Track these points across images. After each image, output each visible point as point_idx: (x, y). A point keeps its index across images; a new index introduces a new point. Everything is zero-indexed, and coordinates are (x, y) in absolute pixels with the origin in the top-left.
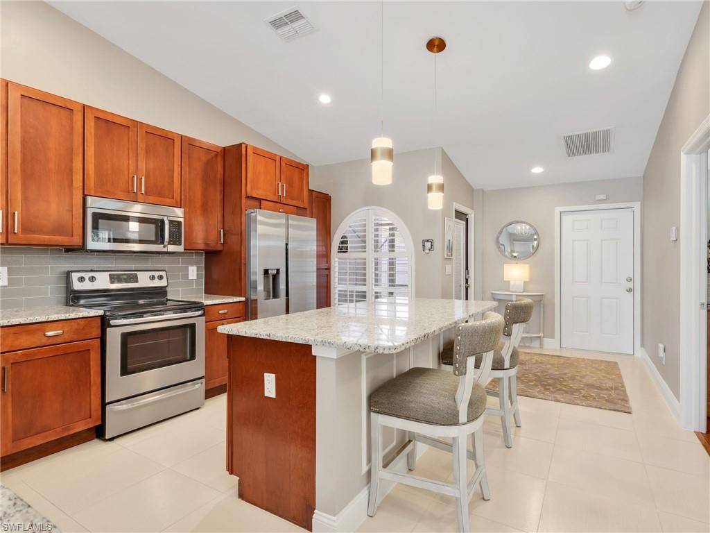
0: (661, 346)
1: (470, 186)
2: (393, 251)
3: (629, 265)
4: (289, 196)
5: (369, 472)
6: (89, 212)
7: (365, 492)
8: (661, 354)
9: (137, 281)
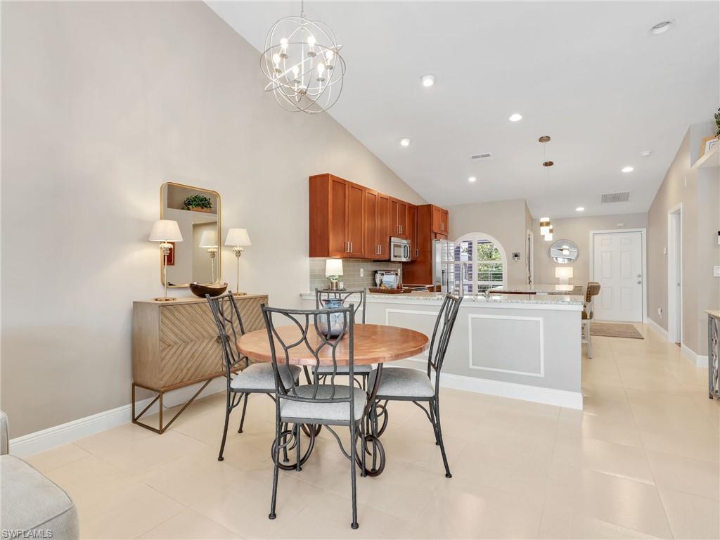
0: (660, 309)
1: (532, 217)
3: (639, 266)
4: (444, 230)
6: (392, 244)
8: (660, 313)
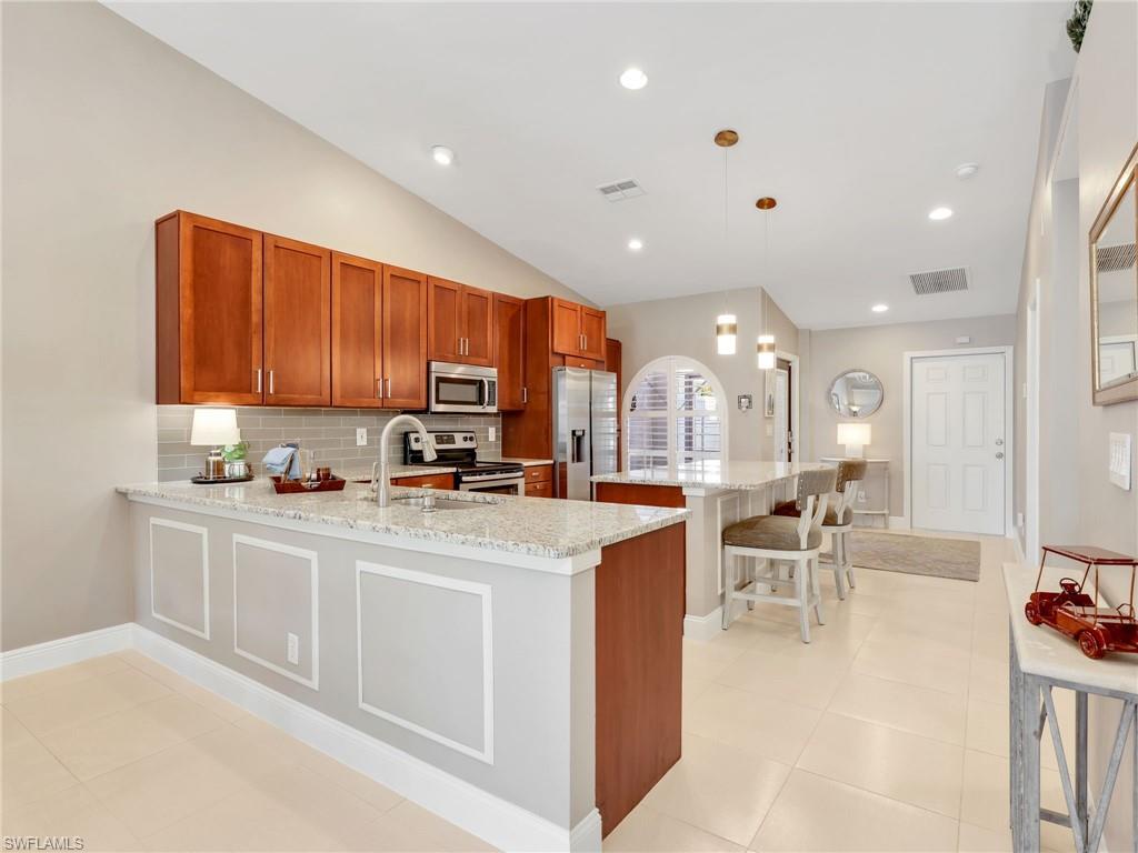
0: (1021, 515)
1: (794, 326)
2: (691, 409)
4: (590, 349)
5: (723, 595)
6: (433, 376)
7: (718, 612)
8: (1021, 523)
9: (454, 443)
